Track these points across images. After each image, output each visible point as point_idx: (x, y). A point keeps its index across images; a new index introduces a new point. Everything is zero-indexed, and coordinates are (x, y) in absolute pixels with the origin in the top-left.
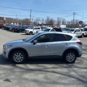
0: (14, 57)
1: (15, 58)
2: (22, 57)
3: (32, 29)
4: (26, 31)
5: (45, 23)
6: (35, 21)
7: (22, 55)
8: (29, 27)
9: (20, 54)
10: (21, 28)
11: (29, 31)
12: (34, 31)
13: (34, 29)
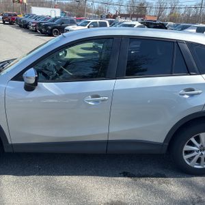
3: (85, 26)
5: (124, 11)
6: (99, 8)
10: (58, 23)
13: (88, 27)
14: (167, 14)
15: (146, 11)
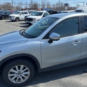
0: (10, 75)
1: (12, 77)
2: (27, 71)
3: (18, 14)
4: (11, 17)
7: (27, 69)
8: (13, 12)
9: (22, 66)
10: (4, 13)
11: (14, 17)
12: (20, 17)
13: (20, 14)
14: (46, 8)
15: (37, 7)
